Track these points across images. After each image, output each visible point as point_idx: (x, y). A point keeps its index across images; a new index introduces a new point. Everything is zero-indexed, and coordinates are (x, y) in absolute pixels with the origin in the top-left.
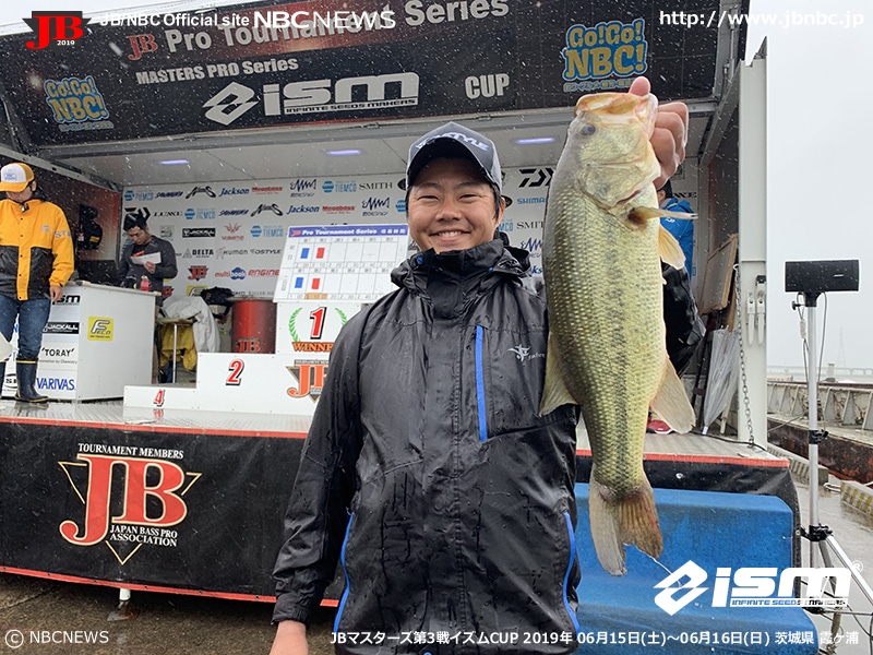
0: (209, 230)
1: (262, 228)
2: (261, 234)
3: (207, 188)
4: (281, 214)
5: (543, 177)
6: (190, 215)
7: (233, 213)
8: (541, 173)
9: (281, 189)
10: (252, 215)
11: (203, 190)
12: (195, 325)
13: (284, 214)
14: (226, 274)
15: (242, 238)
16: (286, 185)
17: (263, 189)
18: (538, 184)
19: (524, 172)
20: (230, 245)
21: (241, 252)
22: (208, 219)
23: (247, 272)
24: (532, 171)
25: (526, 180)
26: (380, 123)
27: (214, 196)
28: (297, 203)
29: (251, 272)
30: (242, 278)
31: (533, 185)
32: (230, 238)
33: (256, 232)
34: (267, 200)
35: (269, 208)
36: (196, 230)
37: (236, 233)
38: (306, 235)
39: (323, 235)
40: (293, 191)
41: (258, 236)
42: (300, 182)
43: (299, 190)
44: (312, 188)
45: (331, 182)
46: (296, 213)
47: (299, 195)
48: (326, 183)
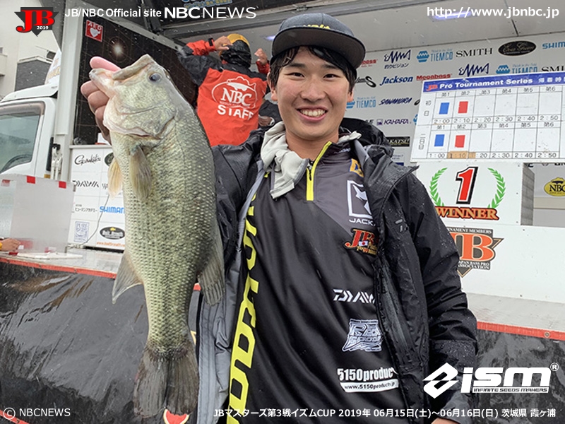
1: (355, 100)
2: (355, 106)
4: (374, 85)
9: (375, 61)
13: (378, 85)
16: (380, 57)
28: (391, 74)
35: (363, 81)
38: (443, 89)
39: (464, 88)
40: (387, 63)
41: (352, 107)
42: (394, 54)
43: (392, 62)
44: (406, 58)
45: (426, 52)
46: (389, 84)
47: (393, 66)
48: (421, 52)
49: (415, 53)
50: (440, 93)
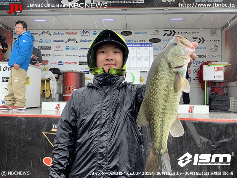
0: (49, 47)
1: (70, 47)
2: (70, 49)
3: (48, 32)
4: (77, 42)
5: (171, 33)
6: (41, 41)
7: (58, 41)
8: (171, 31)
9: (77, 33)
10: (66, 42)
11: (46, 33)
12: (50, 81)
13: (78, 42)
14: (56, 63)
15: (62, 50)
16: (79, 32)
17: (70, 33)
18: (170, 35)
19: (165, 31)
20: (57, 53)
21: (62, 56)
22: (48, 43)
23: (64, 63)
24: (168, 31)
25: (166, 34)
26: (128, 9)
27: (51, 35)
28: (83, 38)
29: (66, 63)
30: (62, 65)
31: (168, 35)
32: (57, 50)
33: (67, 48)
34: (72, 37)
35: (73, 40)
36: (43, 47)
37: (60, 49)
40: (81, 34)
41: (68, 50)
42: (84, 31)
43: (84, 34)
44: (89, 33)
45: (96, 32)
46: (83, 42)
47: (84, 36)
48: (94, 32)
49: (92, 32)
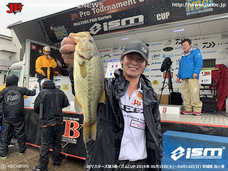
1: (106, 61)
2: (106, 62)
4: (110, 57)
8: (182, 40)
10: (103, 57)
13: (111, 56)
16: (111, 49)
17: (106, 51)
19: (176, 40)
24: (179, 40)
25: (177, 42)
26: (134, 30)
28: (114, 53)
31: (179, 43)
33: (104, 62)
34: (107, 53)
35: (107, 55)
38: (113, 62)
39: (117, 61)
40: (113, 51)
42: (115, 48)
44: (118, 49)
46: (114, 56)
47: (115, 51)
49: (120, 48)
50: (112, 63)
